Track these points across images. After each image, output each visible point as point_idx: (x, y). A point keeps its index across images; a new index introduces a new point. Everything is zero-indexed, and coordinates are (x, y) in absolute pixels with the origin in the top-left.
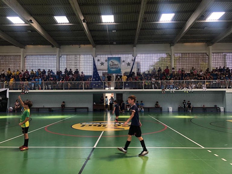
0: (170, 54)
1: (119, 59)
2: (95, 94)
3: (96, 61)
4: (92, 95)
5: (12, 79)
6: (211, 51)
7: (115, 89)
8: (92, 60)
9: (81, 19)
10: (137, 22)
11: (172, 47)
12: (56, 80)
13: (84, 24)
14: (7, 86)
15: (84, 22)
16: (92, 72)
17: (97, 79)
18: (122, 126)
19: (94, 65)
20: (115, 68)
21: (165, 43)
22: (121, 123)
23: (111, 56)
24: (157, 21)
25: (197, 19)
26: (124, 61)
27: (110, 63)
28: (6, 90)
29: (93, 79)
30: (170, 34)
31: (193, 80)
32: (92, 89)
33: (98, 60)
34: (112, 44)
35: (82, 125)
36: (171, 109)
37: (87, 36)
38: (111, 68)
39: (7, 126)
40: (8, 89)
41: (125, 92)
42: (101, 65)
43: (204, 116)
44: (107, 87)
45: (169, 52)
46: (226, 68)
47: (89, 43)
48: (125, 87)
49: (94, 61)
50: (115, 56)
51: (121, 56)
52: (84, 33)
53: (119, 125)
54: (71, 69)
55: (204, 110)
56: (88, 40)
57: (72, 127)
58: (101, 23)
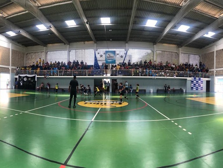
0: (153, 51)
1: (114, 52)
2: (95, 79)
3: (97, 54)
4: (93, 80)
5: (39, 69)
6: (180, 52)
7: (111, 75)
8: (94, 53)
9: (85, 21)
10: (129, 23)
11: (155, 46)
12: (67, 69)
13: (87, 26)
14: (36, 73)
15: (87, 24)
16: (94, 62)
17: (97, 68)
18: (114, 104)
19: (95, 57)
20: (111, 59)
21: (149, 42)
22: (114, 102)
23: (108, 50)
24: (144, 25)
25: (172, 27)
26: (118, 54)
27: (107, 55)
28: (35, 76)
29: (94, 68)
30: (153, 36)
31: (167, 71)
32: (93, 75)
33: (98, 53)
34: (109, 40)
35: (85, 103)
36: (152, 91)
37: (90, 34)
38: (108, 59)
39: (35, 100)
40: (36, 75)
41: (119, 78)
42: (101, 57)
43: (174, 96)
44: (105, 74)
45: (153, 49)
46: (188, 64)
47: (92, 40)
48: (119, 74)
49: (95, 54)
50: (111, 50)
51: (116, 50)
52: (88, 32)
53: (112, 104)
54: (77, 61)
55: (174, 91)
56: (91, 38)
57: (78, 104)
58: (100, 24)
